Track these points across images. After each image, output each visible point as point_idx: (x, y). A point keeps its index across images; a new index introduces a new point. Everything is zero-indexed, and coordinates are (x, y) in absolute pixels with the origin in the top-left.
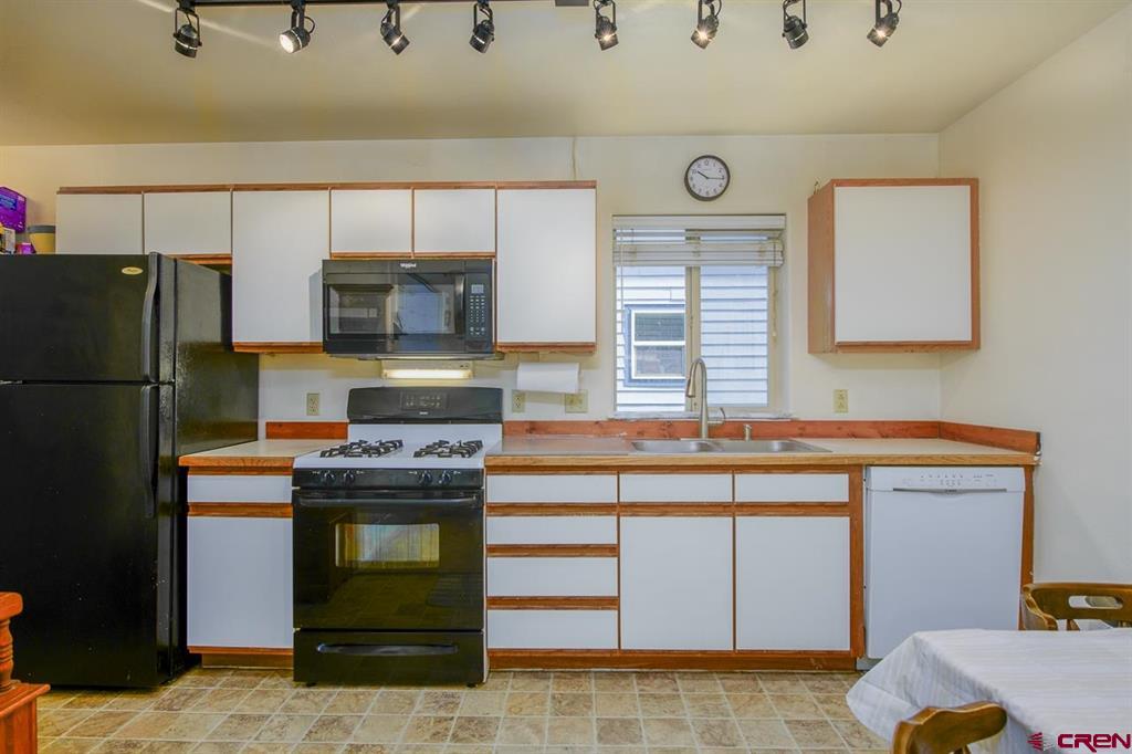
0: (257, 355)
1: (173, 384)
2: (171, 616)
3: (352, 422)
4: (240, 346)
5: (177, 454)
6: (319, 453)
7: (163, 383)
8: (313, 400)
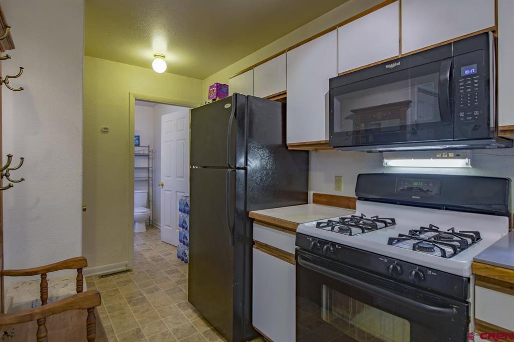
0: (307, 152)
1: (245, 169)
2: (243, 304)
3: (359, 199)
4: (292, 146)
5: (248, 209)
6: (315, 223)
7: (239, 168)
8: (338, 179)
